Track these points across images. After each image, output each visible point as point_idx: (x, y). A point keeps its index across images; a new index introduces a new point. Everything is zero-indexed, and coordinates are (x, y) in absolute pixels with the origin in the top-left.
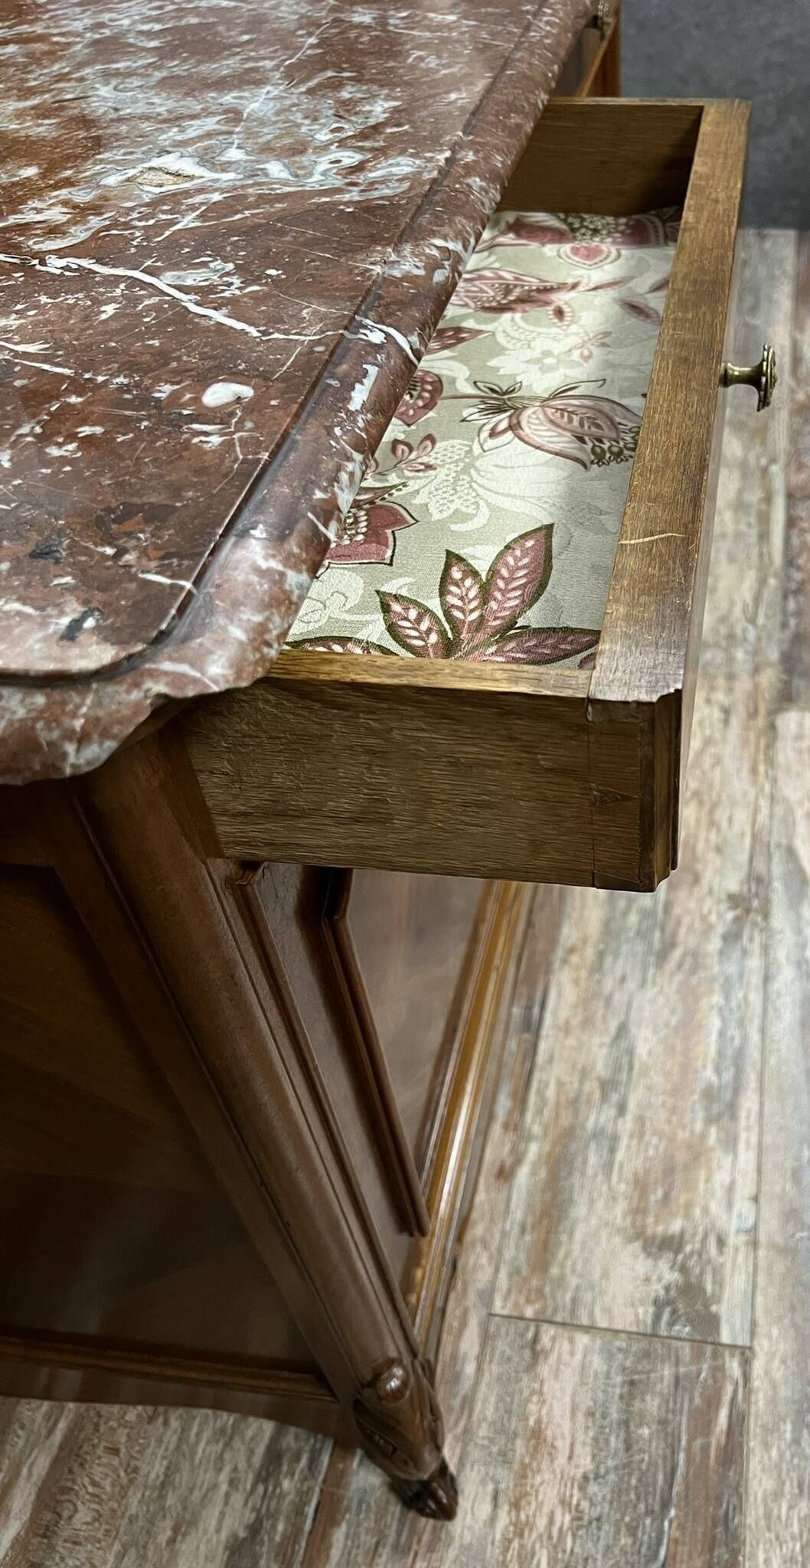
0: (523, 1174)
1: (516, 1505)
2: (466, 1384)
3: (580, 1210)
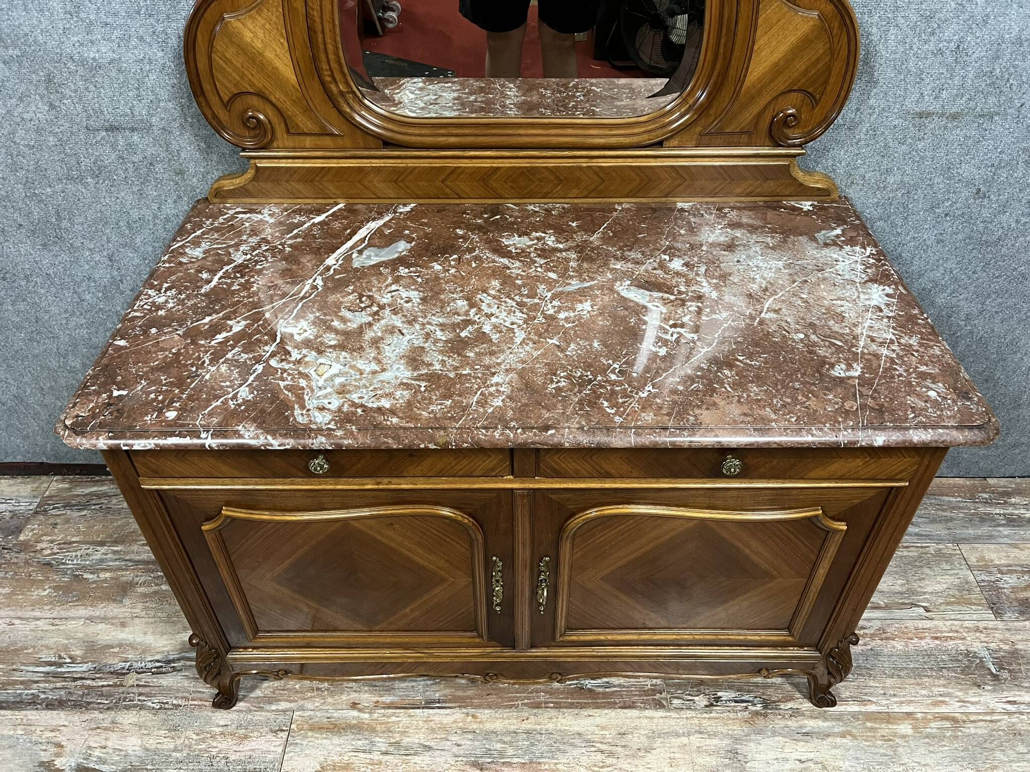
0: (355, 713)
1: (222, 733)
2: (267, 707)
3: (336, 740)
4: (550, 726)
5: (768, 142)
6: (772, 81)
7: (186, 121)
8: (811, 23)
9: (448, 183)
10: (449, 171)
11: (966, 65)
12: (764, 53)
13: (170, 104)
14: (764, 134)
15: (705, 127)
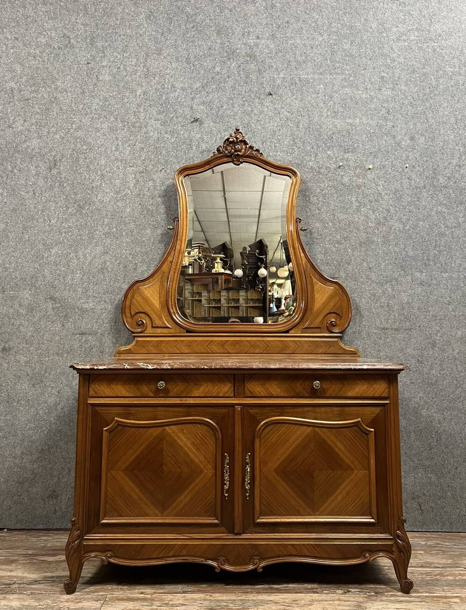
0: (142, 595)
1: (66, 601)
2: (92, 594)
3: (132, 603)
4: (254, 598)
5: (327, 332)
6: (324, 308)
7: (111, 331)
8: (332, 291)
9: (209, 346)
10: (210, 342)
11: (393, 311)
12: (319, 300)
13: (107, 325)
14: (326, 329)
15: (303, 326)
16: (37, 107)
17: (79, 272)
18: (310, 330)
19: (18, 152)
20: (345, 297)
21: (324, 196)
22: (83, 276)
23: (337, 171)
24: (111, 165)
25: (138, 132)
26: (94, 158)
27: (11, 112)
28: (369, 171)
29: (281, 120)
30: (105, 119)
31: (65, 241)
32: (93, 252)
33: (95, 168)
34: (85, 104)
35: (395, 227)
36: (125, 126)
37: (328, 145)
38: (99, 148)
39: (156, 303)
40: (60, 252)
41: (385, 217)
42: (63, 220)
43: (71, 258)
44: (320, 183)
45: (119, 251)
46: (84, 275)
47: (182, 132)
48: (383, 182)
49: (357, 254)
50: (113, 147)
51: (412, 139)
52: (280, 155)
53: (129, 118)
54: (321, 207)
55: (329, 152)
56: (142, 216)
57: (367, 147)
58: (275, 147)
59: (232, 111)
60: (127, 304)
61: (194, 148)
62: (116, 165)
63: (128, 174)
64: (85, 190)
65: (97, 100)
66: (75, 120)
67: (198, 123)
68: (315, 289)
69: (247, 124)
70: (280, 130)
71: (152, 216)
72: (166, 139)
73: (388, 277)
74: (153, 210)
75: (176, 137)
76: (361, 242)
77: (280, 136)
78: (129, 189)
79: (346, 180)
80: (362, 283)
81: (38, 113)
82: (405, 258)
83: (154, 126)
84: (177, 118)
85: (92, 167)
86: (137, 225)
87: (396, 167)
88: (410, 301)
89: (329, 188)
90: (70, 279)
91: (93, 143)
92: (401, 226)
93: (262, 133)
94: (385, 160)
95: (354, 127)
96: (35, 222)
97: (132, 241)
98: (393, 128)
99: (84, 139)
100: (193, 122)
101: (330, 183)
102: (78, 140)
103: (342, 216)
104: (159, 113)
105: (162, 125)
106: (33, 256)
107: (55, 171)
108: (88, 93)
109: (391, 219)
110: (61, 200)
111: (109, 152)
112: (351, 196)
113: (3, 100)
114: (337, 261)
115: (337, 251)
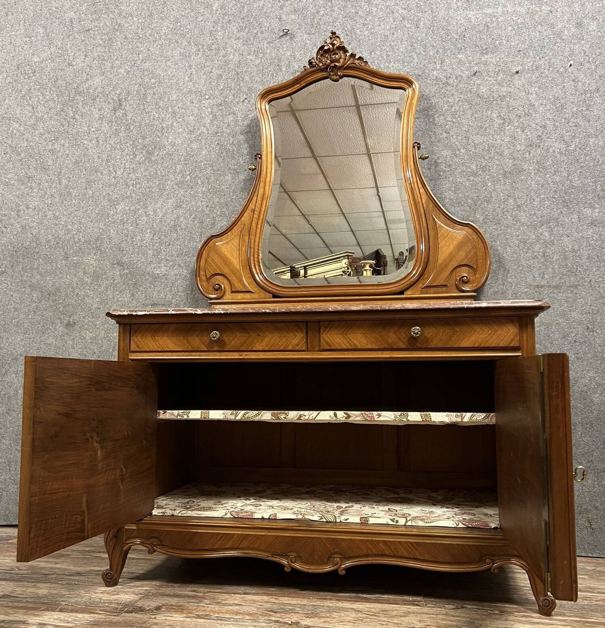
5: (456, 291)
6: (451, 260)
8: (462, 236)
11: (551, 263)
12: (443, 249)
13: (183, 294)
14: (454, 287)
15: (423, 284)
16: (98, 38)
17: (148, 231)
18: (432, 290)
19: (80, 94)
20: (481, 244)
21: (454, 115)
22: (153, 236)
23: (471, 80)
24: (184, 99)
25: (215, 55)
26: (164, 92)
27: (71, 47)
28: (516, 76)
29: (394, 21)
30: (176, 45)
31: (133, 195)
32: (165, 206)
33: (166, 105)
34: (153, 29)
35: (553, 148)
36: (199, 50)
37: (458, 46)
38: (169, 80)
39: (236, 261)
40: (127, 208)
41: (540, 136)
42: (130, 170)
43: (139, 215)
44: (448, 98)
45: (194, 203)
46: (154, 234)
47: (269, 50)
48: (536, 89)
49: (499, 188)
50: (187, 78)
51: (579, 25)
52: (393, 66)
53: (204, 39)
54: (450, 130)
55: (460, 56)
56: (220, 159)
57: (513, 44)
58: (388, 56)
59: (331, 16)
60: (201, 264)
61: (284, 69)
62: (190, 98)
63: (204, 108)
64: (154, 132)
65: (166, 23)
66: (142, 49)
67: (288, 37)
68: (439, 235)
69: (350, 31)
70: (393, 34)
71: (233, 158)
72: (249, 61)
73: (544, 216)
74: (233, 151)
75: (262, 58)
76: (506, 172)
77: (393, 41)
78: (205, 127)
79: (484, 91)
80: (507, 227)
81: (100, 45)
82: (568, 189)
83: (235, 47)
84: (262, 33)
85: (161, 104)
86: (214, 170)
87: (555, 66)
88: (576, 248)
89: (461, 104)
90: (139, 240)
91: (162, 75)
92: (563, 146)
93: (369, 39)
94: (540, 58)
95: (494, 19)
96: (99, 174)
97: (209, 189)
98: (550, 14)
99: (152, 70)
100: (282, 36)
101: (462, 96)
102: (146, 73)
103: (478, 139)
104: (241, 29)
105: (244, 45)
106: (98, 214)
107: (120, 113)
108: (157, 16)
109: (548, 138)
110: (127, 147)
111: (181, 84)
112: (492, 111)
113: (62, 35)
114: (472, 199)
115: (472, 186)
